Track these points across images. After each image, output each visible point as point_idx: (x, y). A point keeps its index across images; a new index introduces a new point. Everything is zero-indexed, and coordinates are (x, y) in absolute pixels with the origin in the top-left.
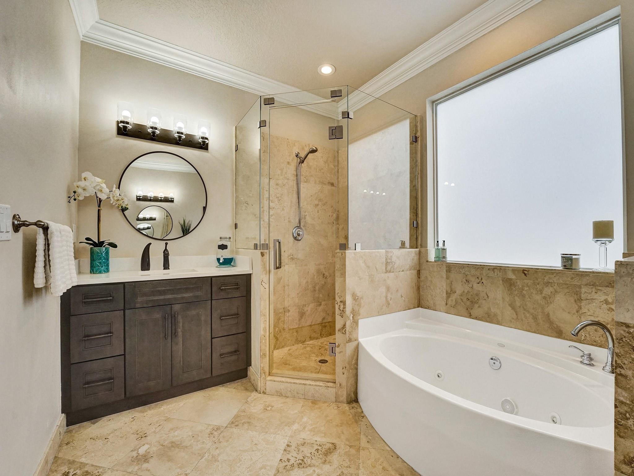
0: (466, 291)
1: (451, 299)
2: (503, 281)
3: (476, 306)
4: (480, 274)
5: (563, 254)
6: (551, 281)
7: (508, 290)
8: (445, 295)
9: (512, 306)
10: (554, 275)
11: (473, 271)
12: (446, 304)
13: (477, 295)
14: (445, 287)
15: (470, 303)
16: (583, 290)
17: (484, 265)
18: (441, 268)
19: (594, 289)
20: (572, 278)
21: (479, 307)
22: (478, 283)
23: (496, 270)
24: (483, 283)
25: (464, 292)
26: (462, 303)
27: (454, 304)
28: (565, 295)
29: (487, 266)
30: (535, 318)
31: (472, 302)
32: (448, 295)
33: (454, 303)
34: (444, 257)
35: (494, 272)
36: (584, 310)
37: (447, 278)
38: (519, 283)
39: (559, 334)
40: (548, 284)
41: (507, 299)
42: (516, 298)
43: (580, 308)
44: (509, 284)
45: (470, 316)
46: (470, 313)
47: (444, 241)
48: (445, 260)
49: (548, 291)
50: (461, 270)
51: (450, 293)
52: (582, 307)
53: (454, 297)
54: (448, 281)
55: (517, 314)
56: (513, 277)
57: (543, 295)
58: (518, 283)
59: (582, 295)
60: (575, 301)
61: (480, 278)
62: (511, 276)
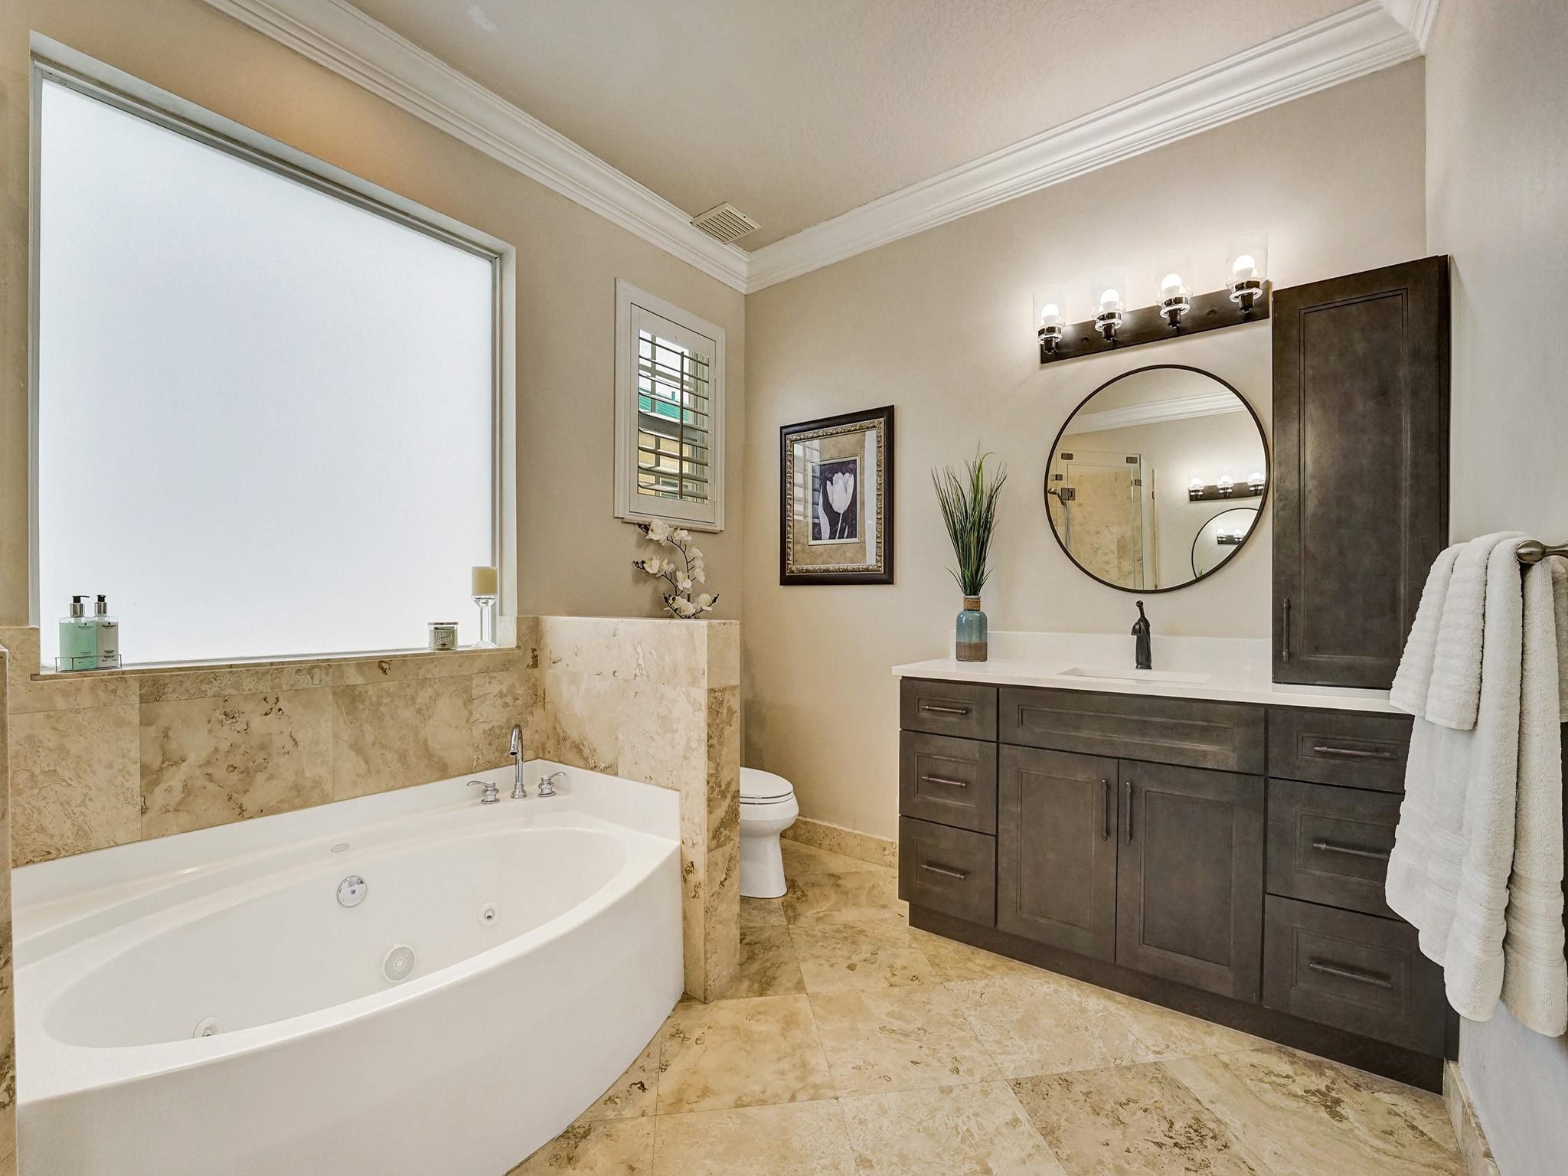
0: (224, 746)
1: (163, 786)
2: (335, 694)
3: (260, 778)
4: (272, 689)
5: (436, 624)
6: (429, 676)
7: (348, 714)
8: (135, 782)
9: (357, 748)
10: (435, 663)
11: (248, 684)
12: (144, 811)
13: (263, 747)
14: (135, 754)
15: (241, 776)
16: (475, 682)
17: (283, 663)
18: (114, 692)
19: (487, 679)
20: (460, 665)
21: (271, 778)
22: (266, 714)
23: (316, 671)
24: (280, 710)
25: (216, 750)
26: (211, 786)
27: (179, 799)
28: (451, 697)
29: (290, 663)
30: (403, 757)
31: (246, 772)
32: (151, 776)
33: (177, 795)
34: (111, 654)
35: (312, 678)
36: (476, 716)
37: (146, 721)
38: (371, 691)
39: (443, 771)
40: (424, 682)
41: (346, 737)
42: (367, 727)
43: (471, 713)
44: (349, 697)
45: (242, 814)
46: (241, 807)
47: (101, 599)
48: (113, 664)
49: (424, 696)
50: (204, 687)
51: (161, 769)
52: (474, 712)
53: (175, 779)
54: (152, 731)
55: (367, 762)
56: (358, 680)
57: (417, 706)
58: (370, 693)
59: (474, 692)
60: (465, 704)
61: (271, 700)
62: (354, 678)
